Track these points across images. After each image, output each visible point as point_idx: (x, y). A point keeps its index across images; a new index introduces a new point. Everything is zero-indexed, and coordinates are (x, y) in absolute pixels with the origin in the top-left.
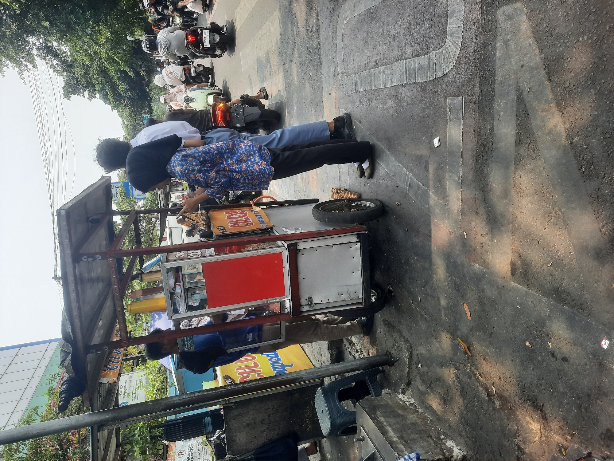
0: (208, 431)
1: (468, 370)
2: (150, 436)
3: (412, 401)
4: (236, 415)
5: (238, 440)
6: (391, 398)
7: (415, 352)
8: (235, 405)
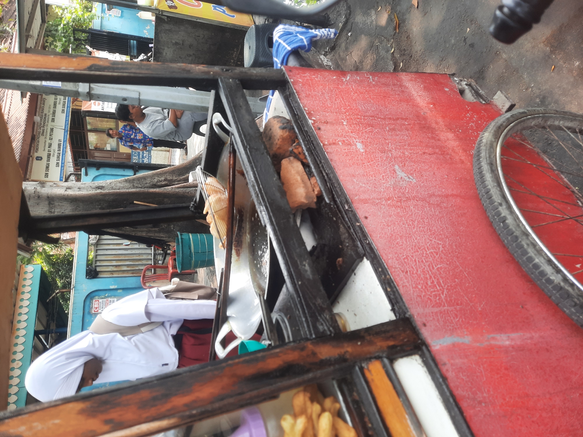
0: (132, 54)
1: (389, 45)
3: (330, 64)
4: (167, 30)
7: (351, 20)
8: (167, 19)
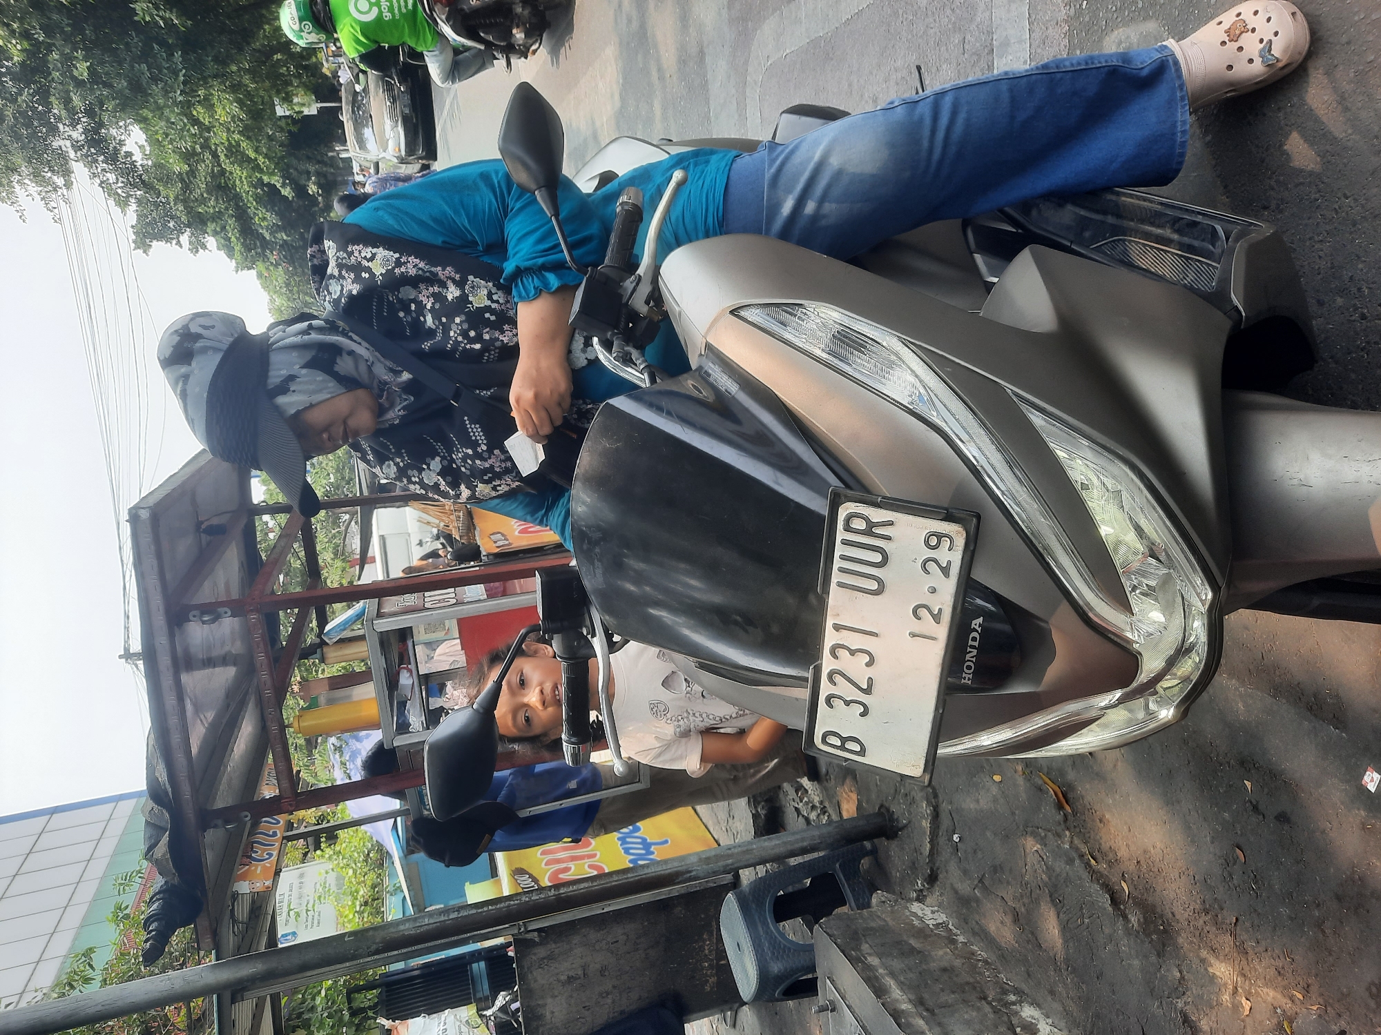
0: (479, 995)
1: (1067, 846)
2: (350, 1008)
3: (942, 918)
4: (544, 958)
5: (548, 1015)
6: (892, 912)
7: (945, 807)
8: (540, 936)
